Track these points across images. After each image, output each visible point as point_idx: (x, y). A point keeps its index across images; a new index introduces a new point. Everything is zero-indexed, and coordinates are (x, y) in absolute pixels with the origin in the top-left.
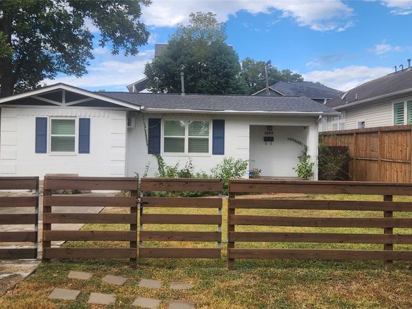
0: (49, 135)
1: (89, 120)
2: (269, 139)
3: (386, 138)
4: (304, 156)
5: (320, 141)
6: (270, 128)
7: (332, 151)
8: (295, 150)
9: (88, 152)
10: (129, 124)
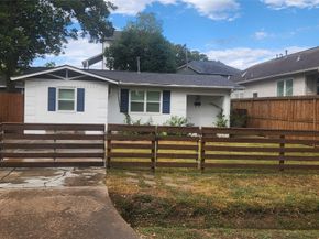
0: (57, 99)
1: (83, 90)
2: (198, 104)
3: (272, 104)
4: (221, 115)
5: (232, 105)
6: (198, 97)
7: (239, 112)
8: (215, 111)
9: (83, 110)
10: (109, 92)
